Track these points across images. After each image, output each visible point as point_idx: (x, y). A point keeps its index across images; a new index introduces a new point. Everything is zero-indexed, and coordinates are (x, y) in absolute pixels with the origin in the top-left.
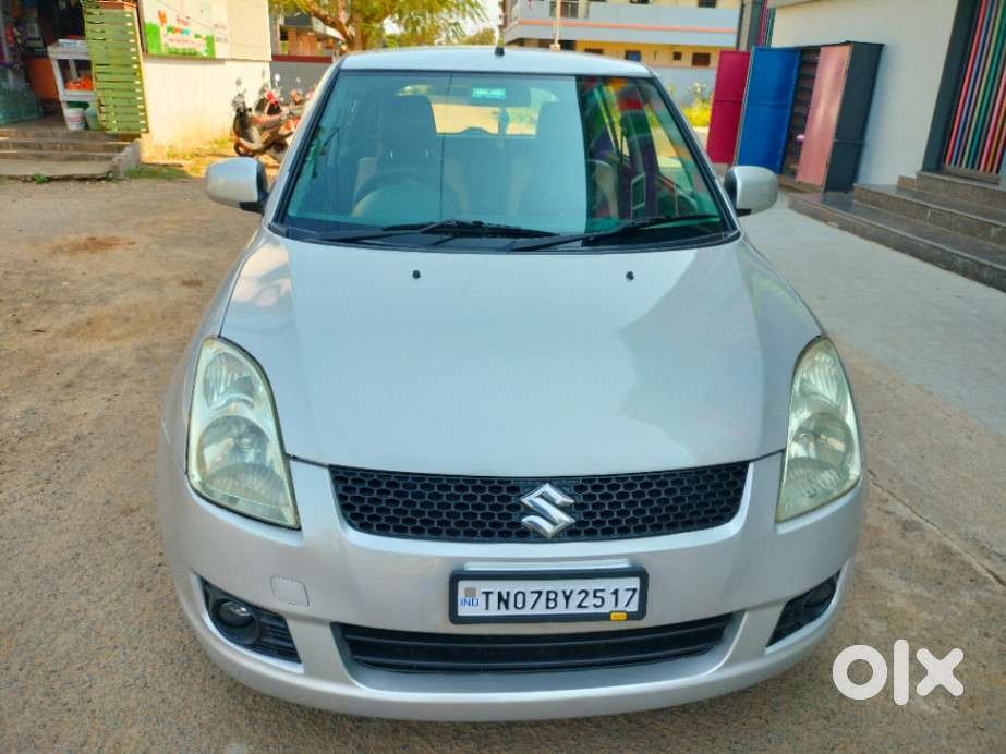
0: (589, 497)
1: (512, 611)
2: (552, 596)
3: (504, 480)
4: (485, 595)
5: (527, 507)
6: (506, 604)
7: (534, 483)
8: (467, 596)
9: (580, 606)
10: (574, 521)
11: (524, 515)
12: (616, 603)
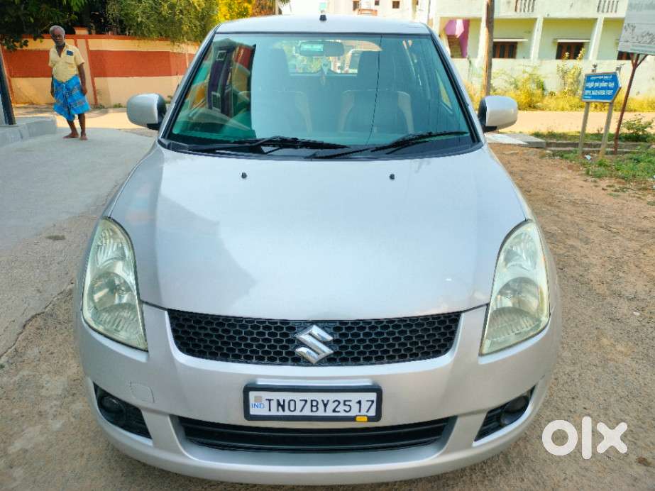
0: (343, 335)
1: (287, 413)
2: (314, 404)
3: (284, 322)
4: (268, 402)
5: (299, 341)
6: (283, 407)
7: (306, 325)
8: (255, 401)
9: (334, 411)
10: (332, 352)
11: (297, 346)
12: (360, 410)
